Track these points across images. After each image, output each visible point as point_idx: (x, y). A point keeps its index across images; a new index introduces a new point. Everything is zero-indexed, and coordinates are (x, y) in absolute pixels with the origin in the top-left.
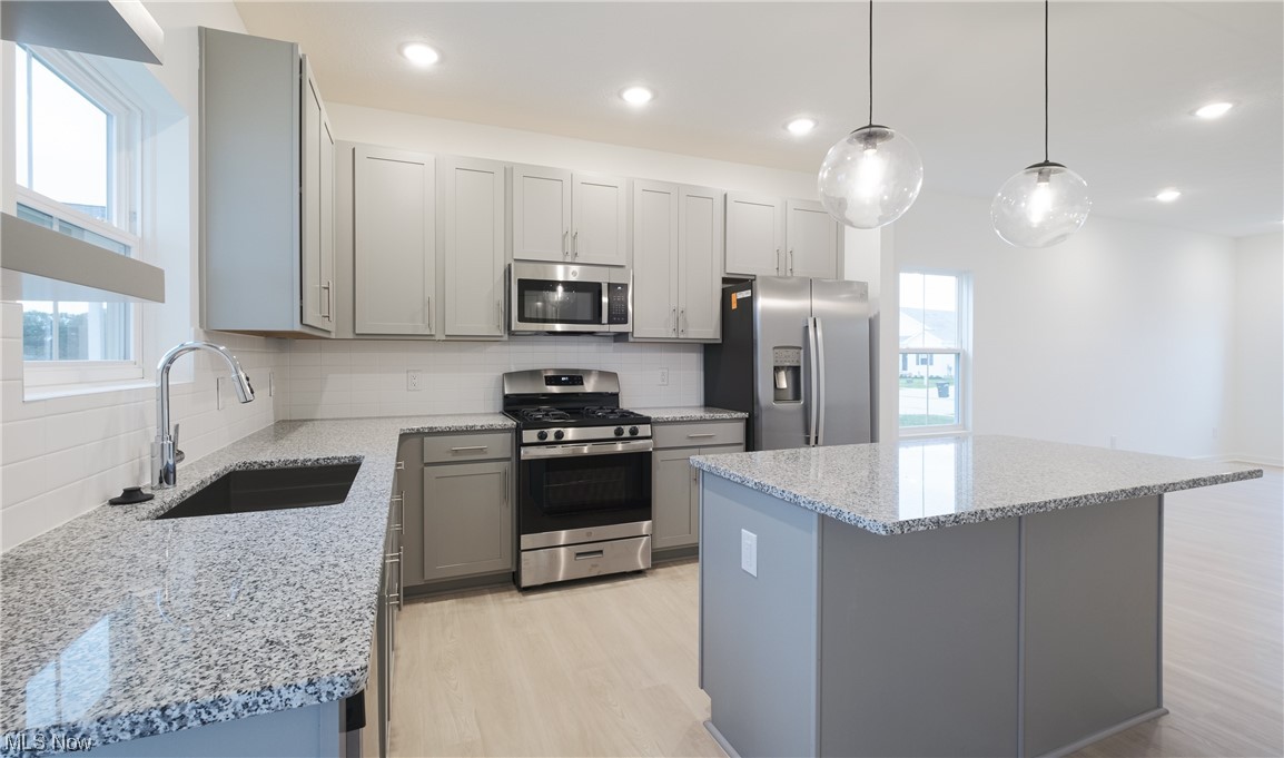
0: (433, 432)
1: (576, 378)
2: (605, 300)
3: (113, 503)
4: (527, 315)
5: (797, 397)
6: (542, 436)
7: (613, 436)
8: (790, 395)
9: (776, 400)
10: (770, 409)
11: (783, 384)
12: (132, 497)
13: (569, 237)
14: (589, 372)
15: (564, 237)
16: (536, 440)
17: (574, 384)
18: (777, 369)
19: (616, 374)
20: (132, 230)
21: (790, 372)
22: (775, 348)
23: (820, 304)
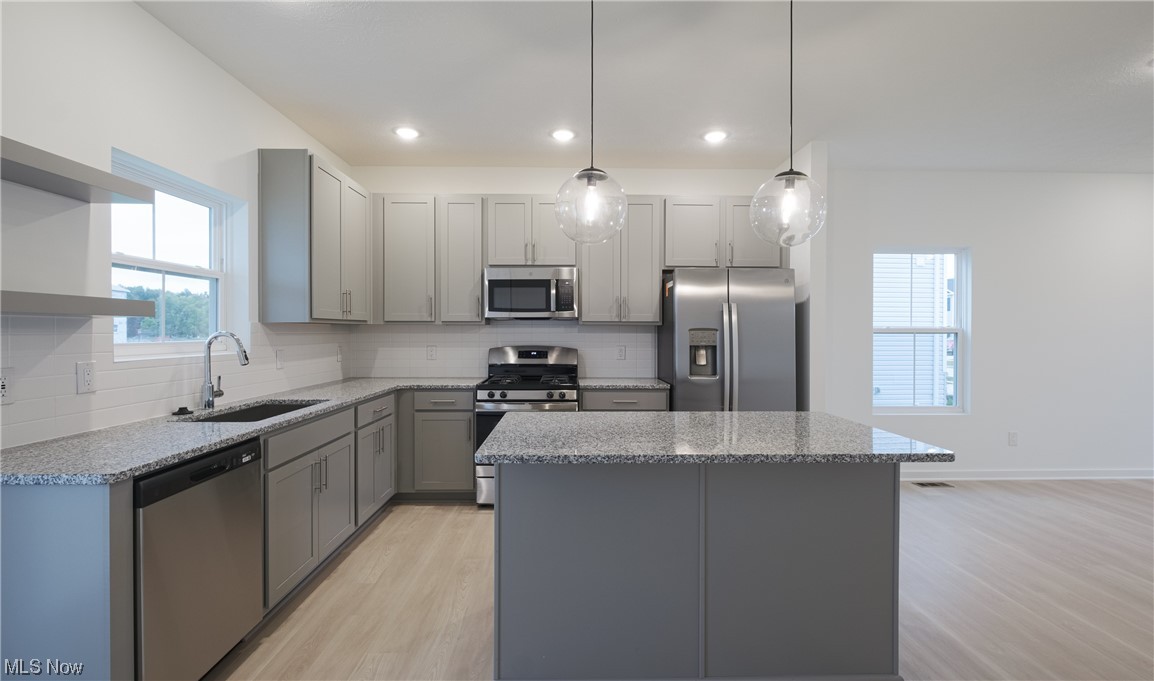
0: (420, 389)
1: (543, 353)
2: (553, 292)
3: (174, 414)
4: (496, 306)
5: (714, 373)
6: (491, 395)
7: (545, 398)
8: (709, 370)
9: (691, 374)
10: (686, 381)
11: (703, 361)
12: (183, 411)
13: (530, 247)
14: (552, 348)
15: (526, 245)
16: (487, 398)
17: (540, 357)
18: (694, 349)
19: (576, 350)
20: (222, 271)
21: (710, 351)
22: (691, 330)
23: (738, 290)
